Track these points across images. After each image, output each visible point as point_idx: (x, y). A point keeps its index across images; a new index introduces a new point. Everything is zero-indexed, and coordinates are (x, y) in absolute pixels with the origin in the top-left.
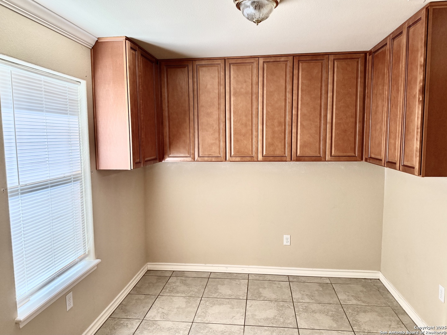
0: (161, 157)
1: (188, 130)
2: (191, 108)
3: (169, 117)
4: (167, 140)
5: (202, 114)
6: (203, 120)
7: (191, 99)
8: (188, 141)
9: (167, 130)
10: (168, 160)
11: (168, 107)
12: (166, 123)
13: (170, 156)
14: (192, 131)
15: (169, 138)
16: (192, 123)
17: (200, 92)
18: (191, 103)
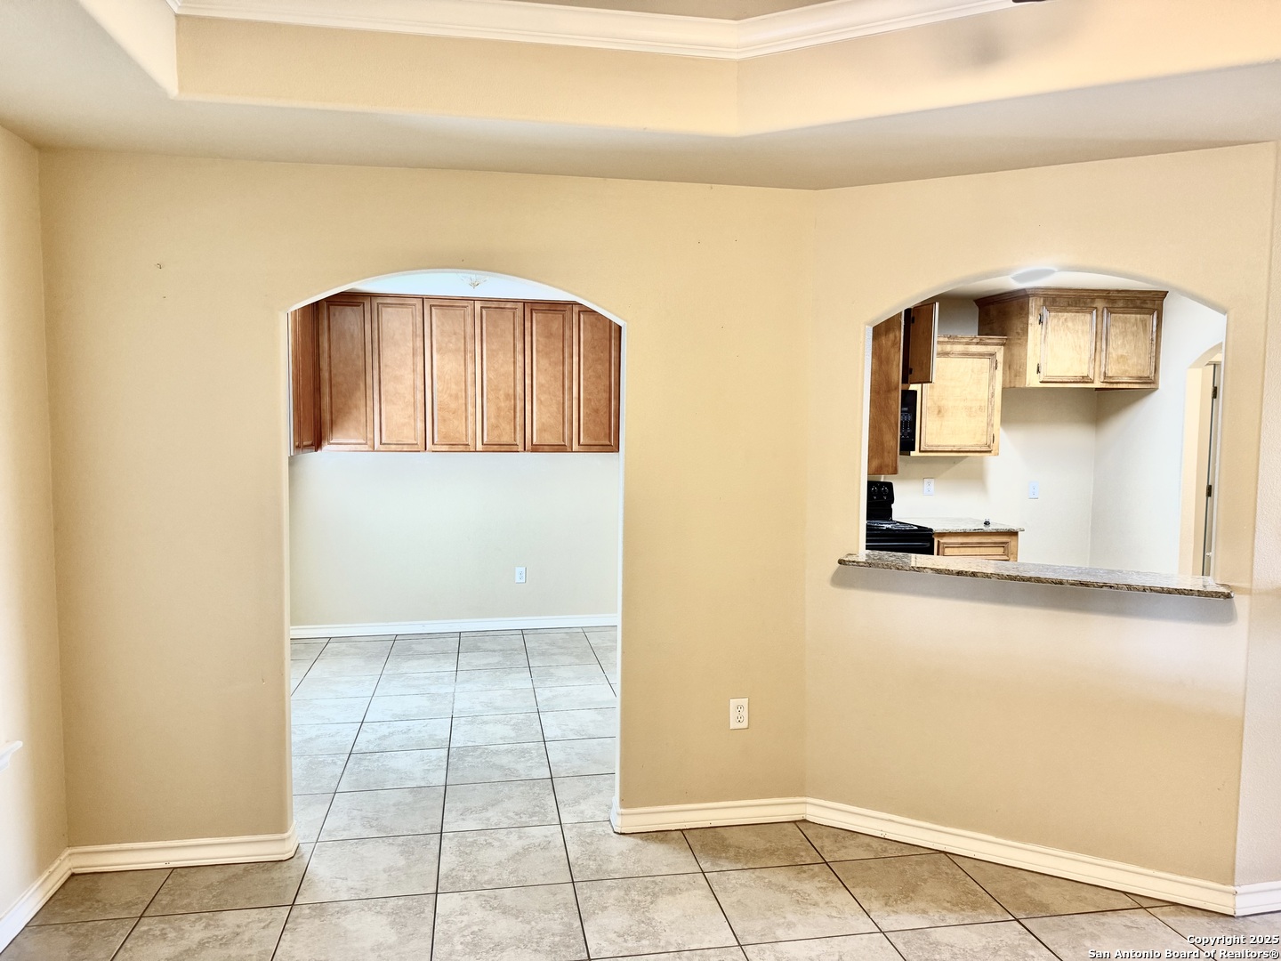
0: (317, 444)
1: (363, 403)
2: (369, 369)
3: (330, 382)
5: (386, 378)
6: (389, 386)
7: (369, 354)
8: (365, 420)
10: (328, 448)
11: (329, 364)
13: (331, 442)
14: (369, 404)
15: (331, 414)
16: (370, 392)
17: (384, 344)
18: (369, 360)
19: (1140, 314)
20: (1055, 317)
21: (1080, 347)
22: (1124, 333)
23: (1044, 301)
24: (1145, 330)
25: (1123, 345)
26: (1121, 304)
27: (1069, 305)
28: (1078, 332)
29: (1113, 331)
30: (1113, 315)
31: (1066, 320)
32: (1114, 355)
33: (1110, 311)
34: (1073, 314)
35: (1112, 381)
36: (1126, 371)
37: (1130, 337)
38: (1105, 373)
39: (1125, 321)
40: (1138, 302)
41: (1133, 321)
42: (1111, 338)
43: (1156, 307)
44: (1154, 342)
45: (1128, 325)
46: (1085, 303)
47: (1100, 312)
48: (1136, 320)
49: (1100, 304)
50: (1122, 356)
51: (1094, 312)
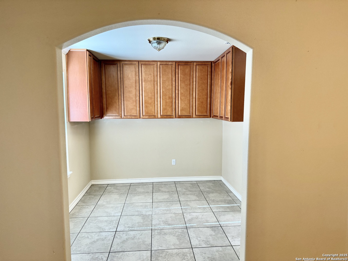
0: (101, 116)
1: (118, 101)
2: (119, 88)
3: (106, 93)
4: (105, 106)
6: (127, 95)
8: (118, 107)
9: (104, 100)
10: (106, 118)
11: (105, 87)
12: (104, 96)
14: (120, 101)
16: (120, 97)
17: (125, 79)
18: (119, 85)
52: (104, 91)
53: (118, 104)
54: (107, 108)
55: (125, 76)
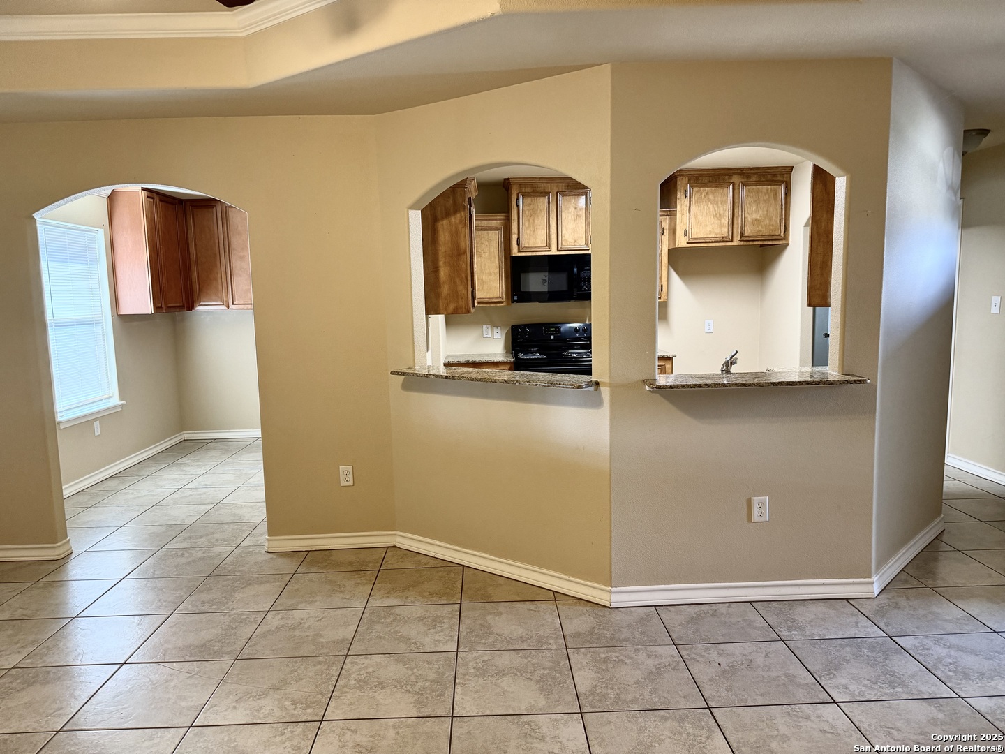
0: (190, 306)
1: (219, 275)
2: (222, 252)
3: (197, 262)
4: (196, 286)
5: (234, 258)
6: (236, 264)
7: (222, 242)
8: (220, 287)
9: (195, 276)
10: (199, 308)
11: (196, 250)
12: (194, 268)
13: (201, 303)
14: (224, 277)
15: (199, 284)
16: (223, 268)
17: (231, 234)
18: (222, 246)
19: (771, 185)
20: (698, 191)
21: (720, 214)
22: (757, 201)
23: (689, 180)
24: (775, 199)
25: (757, 211)
26: (754, 178)
27: (710, 182)
28: (717, 202)
29: (748, 200)
30: (747, 187)
31: (707, 193)
32: (749, 219)
33: (745, 184)
34: (713, 189)
35: (748, 239)
36: (760, 231)
37: (762, 204)
38: (741, 233)
39: (758, 192)
40: (769, 177)
41: (765, 191)
42: (747, 206)
43: (785, 179)
44: (784, 207)
45: (760, 195)
46: (724, 179)
47: (736, 186)
48: (767, 190)
49: (736, 179)
50: (756, 220)
51: (731, 187)
52: (193, 257)
53: (220, 281)
54: (200, 290)
55: (232, 228)
